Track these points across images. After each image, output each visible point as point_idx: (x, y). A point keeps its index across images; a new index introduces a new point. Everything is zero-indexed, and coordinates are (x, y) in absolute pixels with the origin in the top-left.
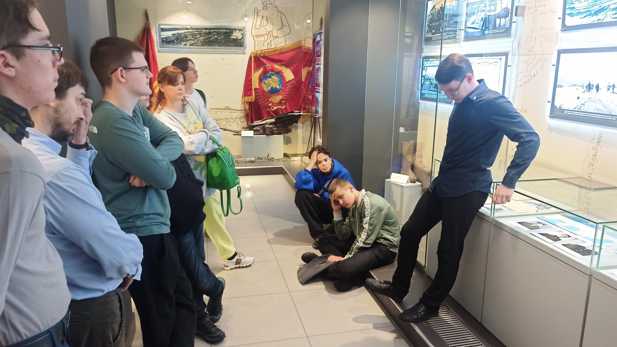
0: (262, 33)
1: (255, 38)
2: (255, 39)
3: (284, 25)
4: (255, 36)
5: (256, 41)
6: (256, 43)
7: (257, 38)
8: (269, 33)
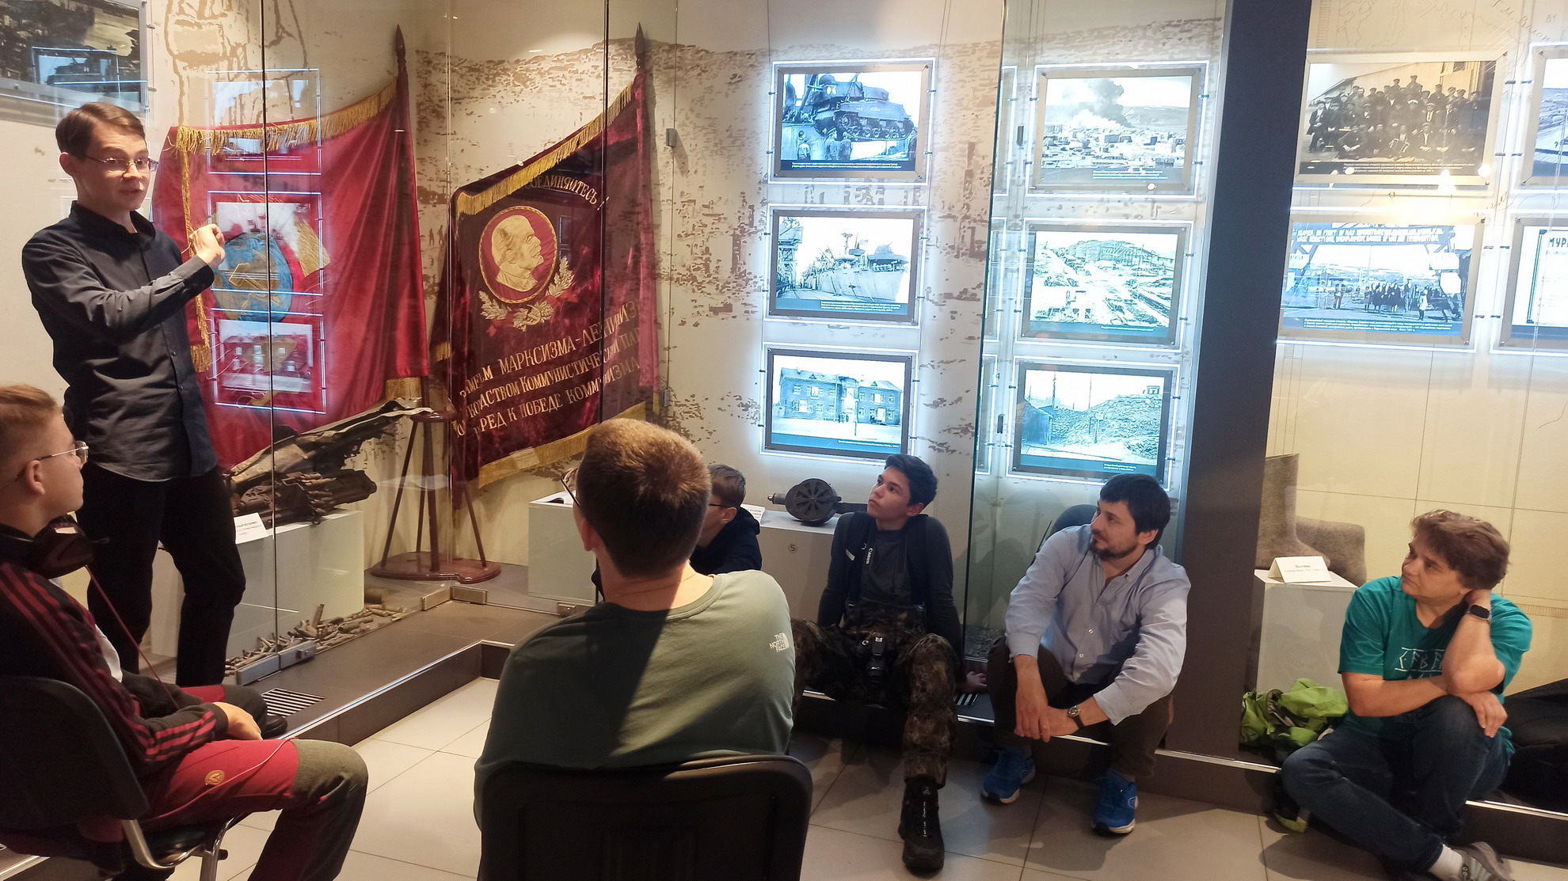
0: (210, 48)
1: (180, 64)
2: (180, 70)
3: (284, 31)
4: (181, 57)
5: (184, 79)
6: (186, 89)
7: (191, 66)
8: (234, 50)
